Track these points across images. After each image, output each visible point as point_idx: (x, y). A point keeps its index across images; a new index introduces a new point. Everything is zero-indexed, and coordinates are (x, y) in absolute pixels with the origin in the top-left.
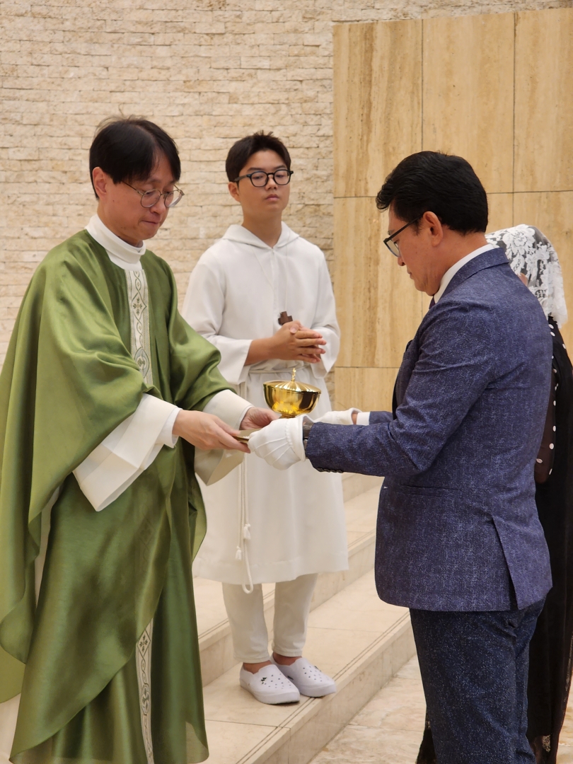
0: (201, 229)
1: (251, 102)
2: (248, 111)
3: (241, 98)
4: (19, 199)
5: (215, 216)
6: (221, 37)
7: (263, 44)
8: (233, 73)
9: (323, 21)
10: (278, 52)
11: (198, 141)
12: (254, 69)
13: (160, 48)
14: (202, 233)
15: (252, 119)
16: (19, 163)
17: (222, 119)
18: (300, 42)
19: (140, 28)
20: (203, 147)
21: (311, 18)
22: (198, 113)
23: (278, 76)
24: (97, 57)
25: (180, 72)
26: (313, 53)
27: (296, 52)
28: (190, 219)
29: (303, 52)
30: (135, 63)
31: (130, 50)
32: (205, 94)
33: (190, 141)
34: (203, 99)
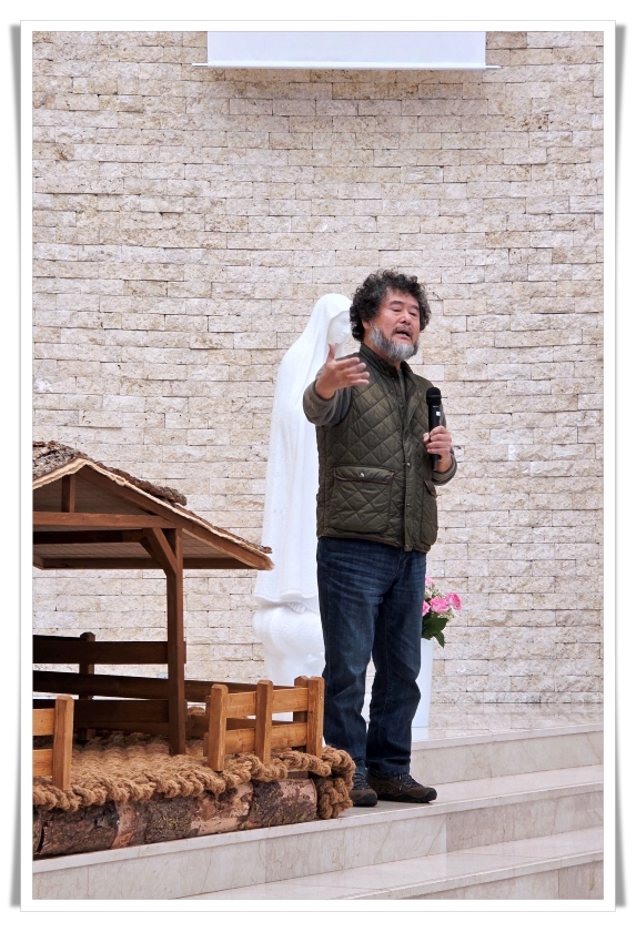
0: (510, 446)
1: (585, 261)
2: (581, 273)
3: (569, 254)
4: (247, 405)
5: (531, 428)
6: (541, 169)
7: (603, 178)
8: (558, 220)
11: (506, 318)
12: (591, 213)
13: (452, 186)
14: (512, 453)
15: (586, 286)
16: (248, 354)
17: (542, 286)
19: (423, 159)
20: (513, 327)
22: (507, 278)
24: (361, 202)
25: (480, 220)
28: (494, 432)
30: (417, 208)
31: (409, 190)
32: (517, 251)
33: (495, 319)
34: (514, 258)
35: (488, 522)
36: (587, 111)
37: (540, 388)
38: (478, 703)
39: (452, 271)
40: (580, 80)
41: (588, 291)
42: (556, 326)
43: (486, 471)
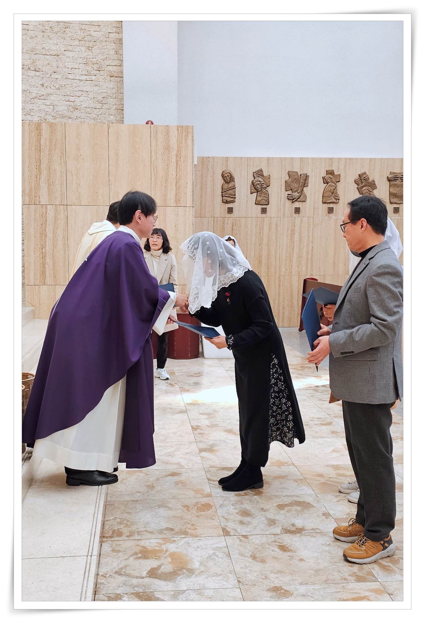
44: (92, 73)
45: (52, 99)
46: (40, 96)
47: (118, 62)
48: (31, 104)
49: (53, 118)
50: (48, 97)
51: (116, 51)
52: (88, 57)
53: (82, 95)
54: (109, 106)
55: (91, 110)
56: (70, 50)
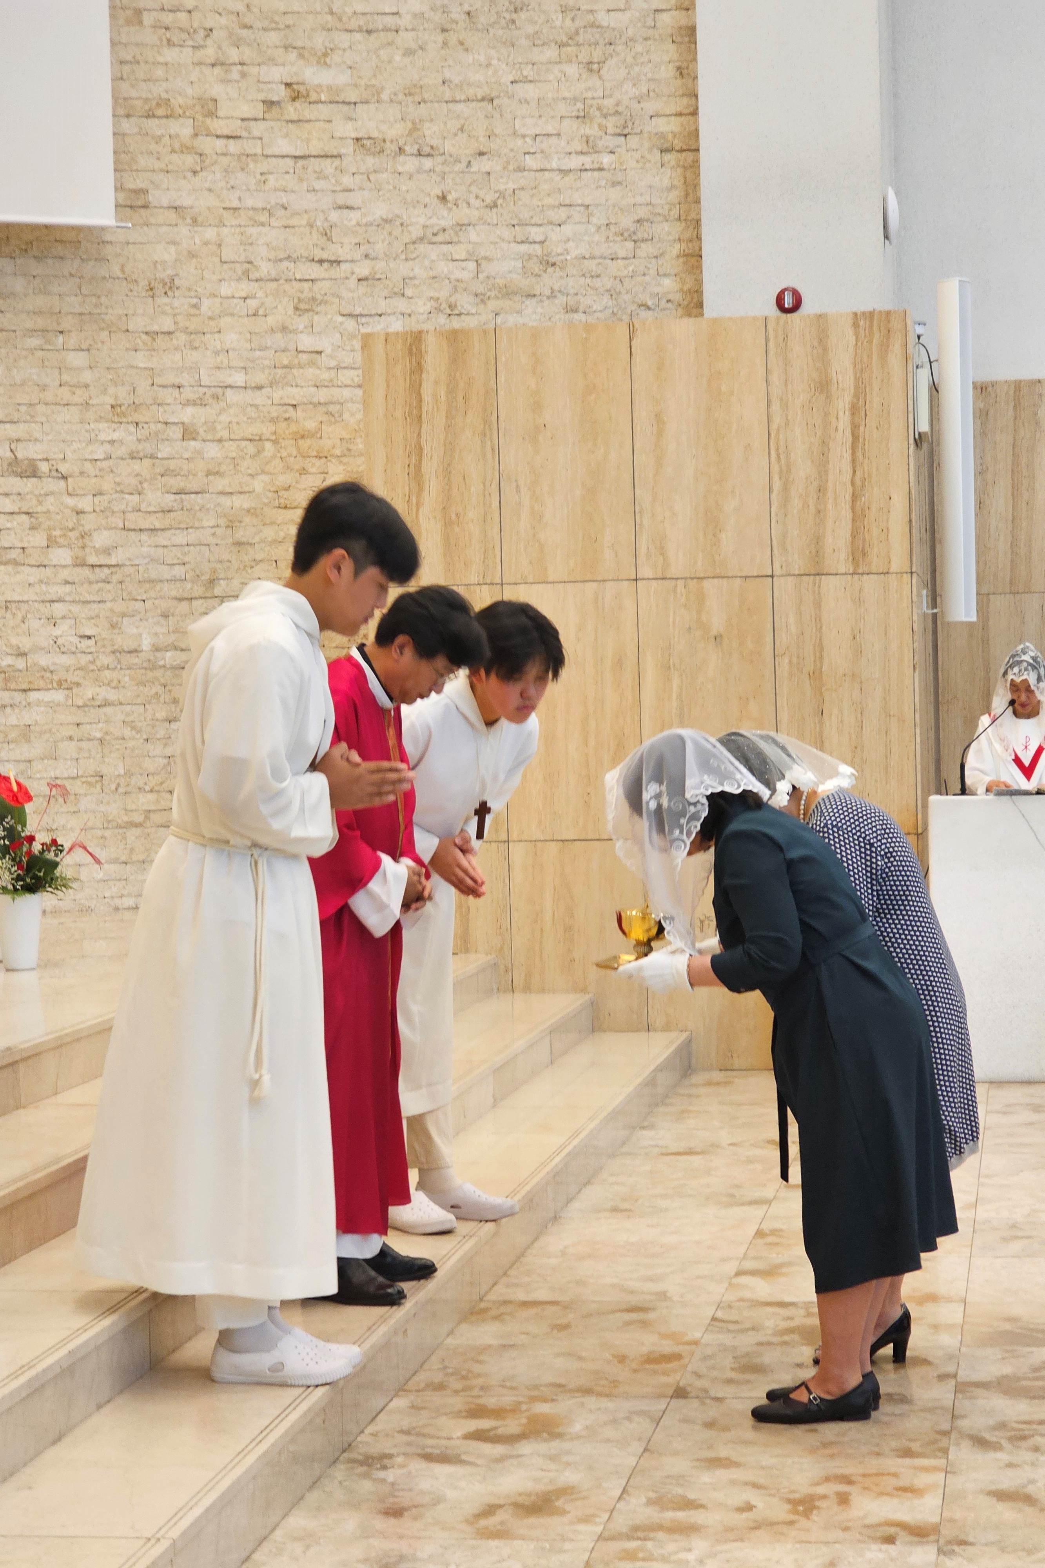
0: (144, 636)
1: (218, 437)
2: (213, 451)
3: (201, 431)
5: (165, 616)
6: (167, 338)
7: (234, 350)
8: (188, 393)
9: (326, 314)
10: (257, 362)
11: (135, 498)
12: (221, 387)
13: (73, 353)
14: (146, 644)
15: (220, 464)
17: (172, 464)
18: (292, 346)
19: (40, 324)
20: (143, 507)
21: (307, 310)
22: (135, 455)
23: (259, 398)
25: (105, 391)
26: (312, 363)
27: (286, 362)
28: (126, 620)
29: (296, 361)
30: (35, 377)
31: (26, 357)
32: (145, 426)
33: (123, 498)
34: (142, 433)
35: (121, 717)
36: (215, 278)
37: (174, 572)
38: (117, 909)
39: (75, 446)
40: (206, 243)
41: (222, 470)
42: (189, 507)
43: (119, 662)
44: (600, 144)
45: (473, 237)
46: (435, 231)
47: (685, 101)
48: (406, 260)
49: (478, 300)
50: (461, 233)
51: (679, 68)
52: (590, 94)
53: (569, 217)
54: (660, 248)
55: (599, 264)
56: (529, 78)
